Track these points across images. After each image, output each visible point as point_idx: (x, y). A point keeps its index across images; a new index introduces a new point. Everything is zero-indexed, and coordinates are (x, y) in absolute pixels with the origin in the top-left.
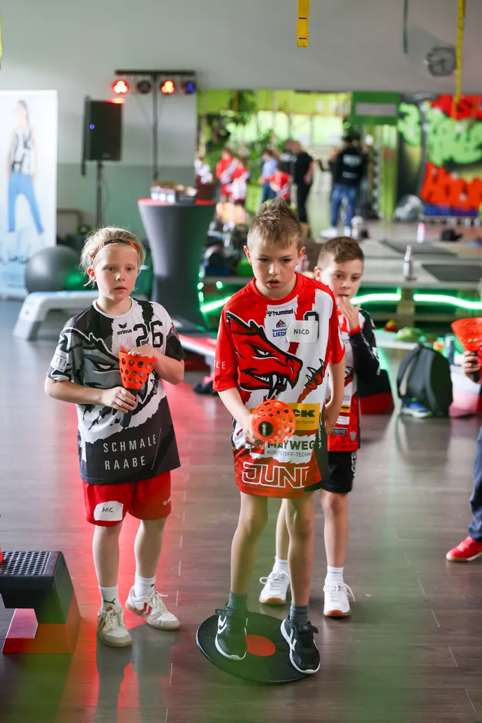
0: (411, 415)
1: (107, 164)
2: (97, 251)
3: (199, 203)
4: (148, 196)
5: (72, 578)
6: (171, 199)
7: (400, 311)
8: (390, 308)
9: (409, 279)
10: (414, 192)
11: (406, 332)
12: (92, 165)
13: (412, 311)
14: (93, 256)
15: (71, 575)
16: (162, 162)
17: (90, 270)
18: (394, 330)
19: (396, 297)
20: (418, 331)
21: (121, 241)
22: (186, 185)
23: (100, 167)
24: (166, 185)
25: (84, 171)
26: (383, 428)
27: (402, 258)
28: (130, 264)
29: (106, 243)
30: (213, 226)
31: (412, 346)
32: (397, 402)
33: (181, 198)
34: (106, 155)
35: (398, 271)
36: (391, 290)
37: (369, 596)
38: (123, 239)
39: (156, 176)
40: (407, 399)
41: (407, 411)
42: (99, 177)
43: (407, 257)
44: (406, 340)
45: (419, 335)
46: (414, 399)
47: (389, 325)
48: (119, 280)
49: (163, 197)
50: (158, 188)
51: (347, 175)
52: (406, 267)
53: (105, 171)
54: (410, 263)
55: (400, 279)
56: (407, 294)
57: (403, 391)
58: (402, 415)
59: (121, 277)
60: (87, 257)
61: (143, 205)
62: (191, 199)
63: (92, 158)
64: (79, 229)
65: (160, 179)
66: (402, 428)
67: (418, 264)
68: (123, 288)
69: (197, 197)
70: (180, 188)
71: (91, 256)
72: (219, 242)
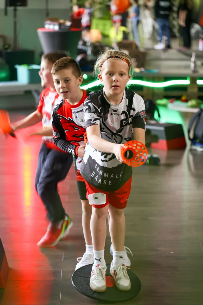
0: (196, 150)
1: (19, 8)
2: (102, 63)
3: (73, 30)
4: (43, 27)
5: (4, 245)
6: (56, 28)
7: (190, 90)
8: (183, 88)
9: (195, 71)
10: (197, 22)
11: (193, 102)
12: (11, 9)
13: (196, 90)
14: (101, 66)
15: (3, 244)
16: (51, 6)
17: (100, 76)
18: (186, 101)
19: (187, 82)
20: (200, 101)
21: (117, 57)
22: (65, 20)
23: (15, 10)
24: (54, 20)
25: (6, 13)
26: (180, 157)
27: (190, 60)
28: (122, 72)
29: (108, 58)
30: (81, 43)
31: (196, 110)
32: (188, 142)
33: (62, 27)
34: (19, 4)
35: (188, 67)
36: (184, 78)
37: (173, 253)
38: (119, 56)
39: (47, 14)
40: (194, 141)
41: (194, 147)
42: (15, 16)
43: (193, 59)
44: (193, 107)
45: (200, 104)
46: (198, 141)
47: (184, 98)
48: (114, 81)
49: (52, 27)
50: (48, 22)
51: (162, 12)
52: (192, 65)
53: (18, 12)
54: (195, 62)
55: (189, 72)
56: (193, 80)
57: (192, 136)
58: (191, 150)
59: (116, 79)
60: (97, 67)
61: (40, 31)
62: (68, 28)
63: (11, 5)
64: (4, 45)
65: (51, 16)
66: (191, 158)
67: (199, 63)
68: (118, 86)
69: (71, 26)
70: (62, 21)
71: (100, 67)
72: (84, 52)
